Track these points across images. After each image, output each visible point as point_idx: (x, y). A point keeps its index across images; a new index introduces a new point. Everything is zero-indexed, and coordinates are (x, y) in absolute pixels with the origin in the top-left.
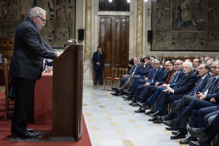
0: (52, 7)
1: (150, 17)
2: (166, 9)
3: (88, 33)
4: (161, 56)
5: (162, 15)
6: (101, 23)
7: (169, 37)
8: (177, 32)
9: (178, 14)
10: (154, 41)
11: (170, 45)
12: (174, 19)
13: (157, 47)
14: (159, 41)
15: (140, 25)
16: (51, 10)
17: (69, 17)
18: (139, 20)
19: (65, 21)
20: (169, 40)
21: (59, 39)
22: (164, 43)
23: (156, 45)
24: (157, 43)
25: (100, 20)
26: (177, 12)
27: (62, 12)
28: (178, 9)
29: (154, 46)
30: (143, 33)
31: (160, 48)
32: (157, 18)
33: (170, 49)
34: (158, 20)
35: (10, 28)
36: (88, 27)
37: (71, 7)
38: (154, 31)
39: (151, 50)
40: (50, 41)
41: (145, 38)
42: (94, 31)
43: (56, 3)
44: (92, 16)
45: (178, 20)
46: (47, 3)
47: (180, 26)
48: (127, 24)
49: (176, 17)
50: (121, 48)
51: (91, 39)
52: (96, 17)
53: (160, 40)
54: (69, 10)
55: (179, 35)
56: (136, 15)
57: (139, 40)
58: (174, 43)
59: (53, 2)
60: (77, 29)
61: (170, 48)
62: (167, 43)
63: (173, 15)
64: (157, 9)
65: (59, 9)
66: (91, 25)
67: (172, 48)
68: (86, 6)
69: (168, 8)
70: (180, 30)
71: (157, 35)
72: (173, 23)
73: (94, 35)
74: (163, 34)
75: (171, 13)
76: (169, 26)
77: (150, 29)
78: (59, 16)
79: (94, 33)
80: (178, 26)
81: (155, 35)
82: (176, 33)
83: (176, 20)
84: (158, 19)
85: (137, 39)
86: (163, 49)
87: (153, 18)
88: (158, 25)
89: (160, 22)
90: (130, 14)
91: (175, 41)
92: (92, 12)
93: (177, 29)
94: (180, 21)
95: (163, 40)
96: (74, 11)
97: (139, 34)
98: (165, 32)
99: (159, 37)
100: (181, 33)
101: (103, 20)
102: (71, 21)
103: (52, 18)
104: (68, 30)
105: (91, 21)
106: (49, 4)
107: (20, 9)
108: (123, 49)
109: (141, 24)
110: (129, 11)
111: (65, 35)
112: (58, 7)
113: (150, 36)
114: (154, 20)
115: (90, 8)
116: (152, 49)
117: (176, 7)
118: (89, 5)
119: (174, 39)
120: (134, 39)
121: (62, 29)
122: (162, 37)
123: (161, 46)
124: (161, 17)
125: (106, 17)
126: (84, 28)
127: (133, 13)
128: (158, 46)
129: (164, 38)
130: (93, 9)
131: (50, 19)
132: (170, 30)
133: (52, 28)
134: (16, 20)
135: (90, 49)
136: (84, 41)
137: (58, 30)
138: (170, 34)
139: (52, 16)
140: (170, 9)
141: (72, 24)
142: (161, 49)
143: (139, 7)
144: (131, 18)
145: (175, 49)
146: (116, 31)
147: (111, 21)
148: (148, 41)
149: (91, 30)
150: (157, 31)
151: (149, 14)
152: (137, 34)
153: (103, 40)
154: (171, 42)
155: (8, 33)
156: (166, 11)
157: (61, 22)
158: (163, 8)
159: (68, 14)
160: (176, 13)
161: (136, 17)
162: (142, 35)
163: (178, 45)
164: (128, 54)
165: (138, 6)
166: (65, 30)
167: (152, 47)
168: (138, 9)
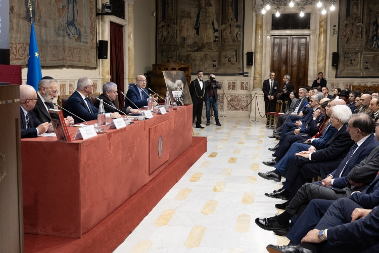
0: (216, 27)
1: (336, 36)
2: (358, 24)
3: (258, 57)
4: (350, 83)
5: (353, 32)
6: (274, 45)
7: (361, 60)
8: (372, 54)
9: (373, 31)
10: (341, 66)
11: (361, 70)
12: (368, 37)
13: (344, 73)
14: (347, 65)
15: (322, 45)
16: (216, 30)
17: (236, 38)
18: (322, 40)
19: (231, 43)
20: (360, 64)
21: (224, 64)
22: (353, 68)
23: (343, 70)
24: (345, 68)
25: (274, 40)
26: (372, 28)
27: (228, 32)
28: (374, 24)
29: (341, 72)
30: (326, 56)
31: (348, 74)
32: (345, 36)
33: (361, 75)
34: (346, 40)
35: (169, 53)
36: (259, 50)
37: (238, 26)
38: (341, 53)
39: (336, 77)
40: (214, 66)
41: (329, 62)
42: (265, 54)
43: (221, 22)
44: (264, 37)
45: (373, 38)
46: (211, 23)
47: (376, 46)
48: (307, 46)
49: (371, 35)
50: (298, 74)
51: (262, 64)
52: (269, 37)
53: (349, 63)
54: (237, 30)
55: (374, 57)
56: (318, 33)
57: (321, 64)
58: (367, 68)
59: (218, 21)
60: (245, 52)
61: (362, 73)
62: (358, 68)
63: (367, 33)
64: (346, 25)
65: (224, 29)
66: (262, 47)
67: (365, 74)
68: (256, 25)
69: (360, 24)
70: (376, 51)
71: (345, 57)
72: (366, 43)
73: (265, 59)
74: (352, 56)
75: (364, 30)
76: (361, 46)
77: (336, 51)
78: (225, 37)
79: (265, 56)
80: (373, 46)
81: (342, 58)
82: (370, 54)
83: (370, 38)
84: (347, 37)
85: (318, 63)
86: (352, 76)
87: (340, 37)
88: (346, 45)
89: (349, 42)
90: (311, 32)
91: (368, 65)
92: (264, 32)
93: (371, 51)
94: (376, 40)
95: (352, 63)
96: (242, 30)
97: (321, 57)
98: (355, 53)
99: (347, 61)
100: (377, 55)
101: (277, 41)
102: (238, 42)
103: (217, 39)
104: (234, 53)
105: (262, 42)
106: (213, 23)
107: (181, 30)
108: (301, 75)
109: (325, 45)
110: (309, 29)
111: (231, 59)
112: (224, 26)
113: (336, 59)
114: (341, 39)
115: (261, 27)
116: (338, 76)
117: (372, 22)
118: (259, 23)
119: (367, 63)
120: (314, 63)
121: (228, 53)
122: (351, 60)
123: (349, 71)
124: (350, 35)
125: (281, 37)
126: (253, 51)
127: (314, 32)
128: (345, 71)
129: (353, 61)
130: (264, 28)
131: (215, 41)
132: (362, 51)
133: (217, 51)
134: (177, 42)
135: (261, 75)
136: (253, 66)
137: (224, 54)
138: (362, 56)
139: (216, 37)
140: (362, 25)
141: (239, 46)
142: (349, 76)
143: (323, 23)
144: (311, 37)
145: (367, 75)
146: (292, 54)
147: (287, 41)
148: (333, 65)
149: (261, 53)
150: (345, 53)
151: (335, 32)
152: (318, 57)
153: (276, 65)
154: (363, 66)
155: (168, 58)
156: (358, 27)
157: (226, 44)
158: (353, 24)
159: (235, 34)
160: (371, 30)
161: (318, 36)
162: (326, 58)
163: (372, 70)
164: (307, 81)
165: (320, 22)
166: (231, 53)
167: (338, 73)
168: (321, 26)
